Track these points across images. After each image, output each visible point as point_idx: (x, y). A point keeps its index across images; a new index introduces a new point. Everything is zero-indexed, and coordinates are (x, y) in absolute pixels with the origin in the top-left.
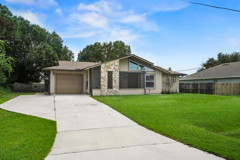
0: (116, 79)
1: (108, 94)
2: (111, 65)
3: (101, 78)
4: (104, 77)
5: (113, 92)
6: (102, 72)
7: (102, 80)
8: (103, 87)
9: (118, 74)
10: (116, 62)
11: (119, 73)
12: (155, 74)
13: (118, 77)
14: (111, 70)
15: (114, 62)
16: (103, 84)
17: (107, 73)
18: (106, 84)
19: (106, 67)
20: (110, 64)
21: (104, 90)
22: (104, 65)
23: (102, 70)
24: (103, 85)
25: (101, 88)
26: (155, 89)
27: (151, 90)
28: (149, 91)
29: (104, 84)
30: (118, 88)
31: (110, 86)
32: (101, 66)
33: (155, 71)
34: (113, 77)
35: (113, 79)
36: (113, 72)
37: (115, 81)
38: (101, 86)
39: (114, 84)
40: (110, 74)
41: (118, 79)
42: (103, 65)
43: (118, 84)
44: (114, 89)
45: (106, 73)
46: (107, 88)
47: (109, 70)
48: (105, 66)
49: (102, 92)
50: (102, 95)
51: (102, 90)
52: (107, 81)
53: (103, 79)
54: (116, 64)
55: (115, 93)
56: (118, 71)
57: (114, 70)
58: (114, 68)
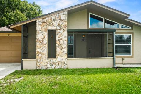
0: (62, 42)
1: (49, 66)
2: (54, 20)
3: (37, 40)
4: (41, 40)
5: (57, 64)
6: (38, 31)
7: (38, 44)
8: (40, 55)
9: (66, 34)
10: (62, 15)
11: (68, 32)
12: (133, 33)
13: (66, 39)
14: (53, 28)
15: (58, 15)
16: (39, 50)
17: (46, 33)
18: (45, 51)
19: (45, 24)
20: (51, 18)
21: (41, 60)
22: (42, 19)
23: (38, 28)
24: (39, 53)
25: (37, 57)
26: (132, 57)
27: (125, 58)
28: (123, 59)
29: (41, 51)
30: (66, 56)
31: (52, 54)
32: (37, 21)
33: (132, 29)
34: (57, 39)
35: (57, 42)
36: (57, 31)
37: (60, 45)
38: (37, 54)
39: (58, 50)
40: (52, 34)
41: (66, 42)
42: (39, 20)
43: (65, 51)
44: (59, 58)
45: (44, 32)
46: (47, 56)
47: (50, 28)
48: (43, 22)
49: (38, 64)
50: (38, 68)
51: (38, 61)
52: (46, 46)
53: (41, 42)
54: (63, 17)
55: (60, 64)
56: (66, 29)
57: (58, 28)
58: (59, 25)
